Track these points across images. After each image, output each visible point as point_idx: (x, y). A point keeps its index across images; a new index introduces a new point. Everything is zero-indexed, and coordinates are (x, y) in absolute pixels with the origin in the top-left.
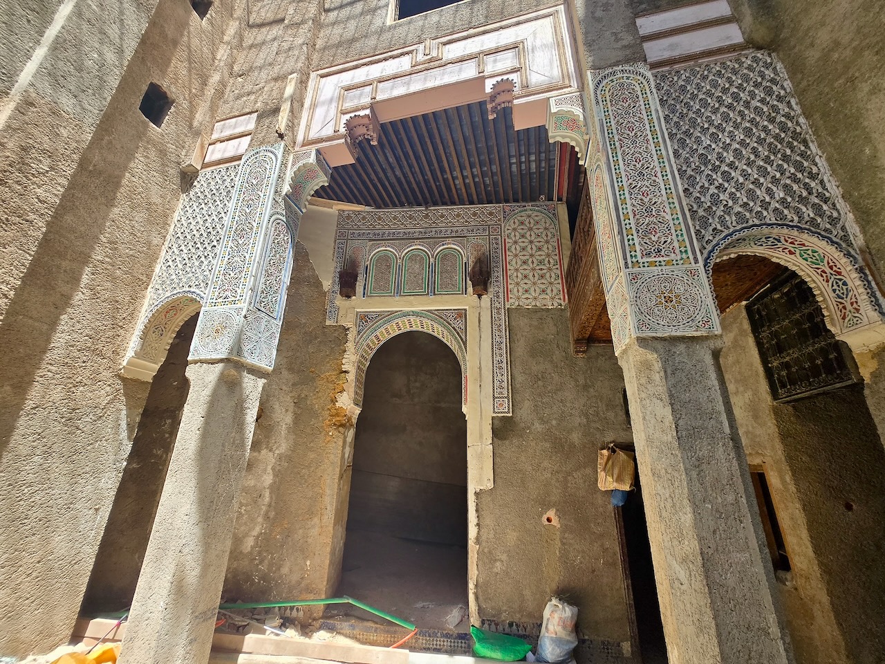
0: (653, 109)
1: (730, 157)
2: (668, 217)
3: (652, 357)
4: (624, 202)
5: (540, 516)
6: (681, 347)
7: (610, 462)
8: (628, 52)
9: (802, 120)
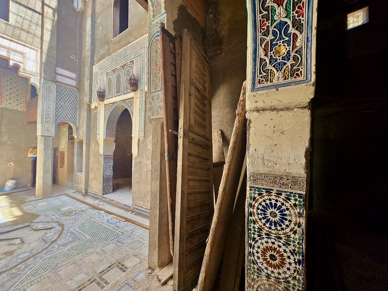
0: (54, 95)
1: (66, 107)
2: (51, 117)
3: (43, 138)
4: (44, 112)
5: (8, 164)
6: (48, 137)
7: (32, 151)
8: (53, 79)
9: (78, 105)
